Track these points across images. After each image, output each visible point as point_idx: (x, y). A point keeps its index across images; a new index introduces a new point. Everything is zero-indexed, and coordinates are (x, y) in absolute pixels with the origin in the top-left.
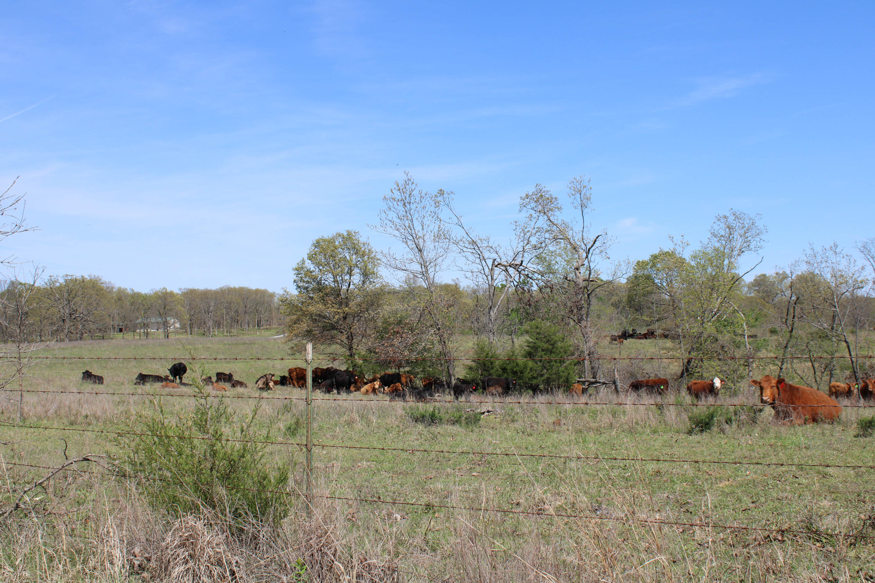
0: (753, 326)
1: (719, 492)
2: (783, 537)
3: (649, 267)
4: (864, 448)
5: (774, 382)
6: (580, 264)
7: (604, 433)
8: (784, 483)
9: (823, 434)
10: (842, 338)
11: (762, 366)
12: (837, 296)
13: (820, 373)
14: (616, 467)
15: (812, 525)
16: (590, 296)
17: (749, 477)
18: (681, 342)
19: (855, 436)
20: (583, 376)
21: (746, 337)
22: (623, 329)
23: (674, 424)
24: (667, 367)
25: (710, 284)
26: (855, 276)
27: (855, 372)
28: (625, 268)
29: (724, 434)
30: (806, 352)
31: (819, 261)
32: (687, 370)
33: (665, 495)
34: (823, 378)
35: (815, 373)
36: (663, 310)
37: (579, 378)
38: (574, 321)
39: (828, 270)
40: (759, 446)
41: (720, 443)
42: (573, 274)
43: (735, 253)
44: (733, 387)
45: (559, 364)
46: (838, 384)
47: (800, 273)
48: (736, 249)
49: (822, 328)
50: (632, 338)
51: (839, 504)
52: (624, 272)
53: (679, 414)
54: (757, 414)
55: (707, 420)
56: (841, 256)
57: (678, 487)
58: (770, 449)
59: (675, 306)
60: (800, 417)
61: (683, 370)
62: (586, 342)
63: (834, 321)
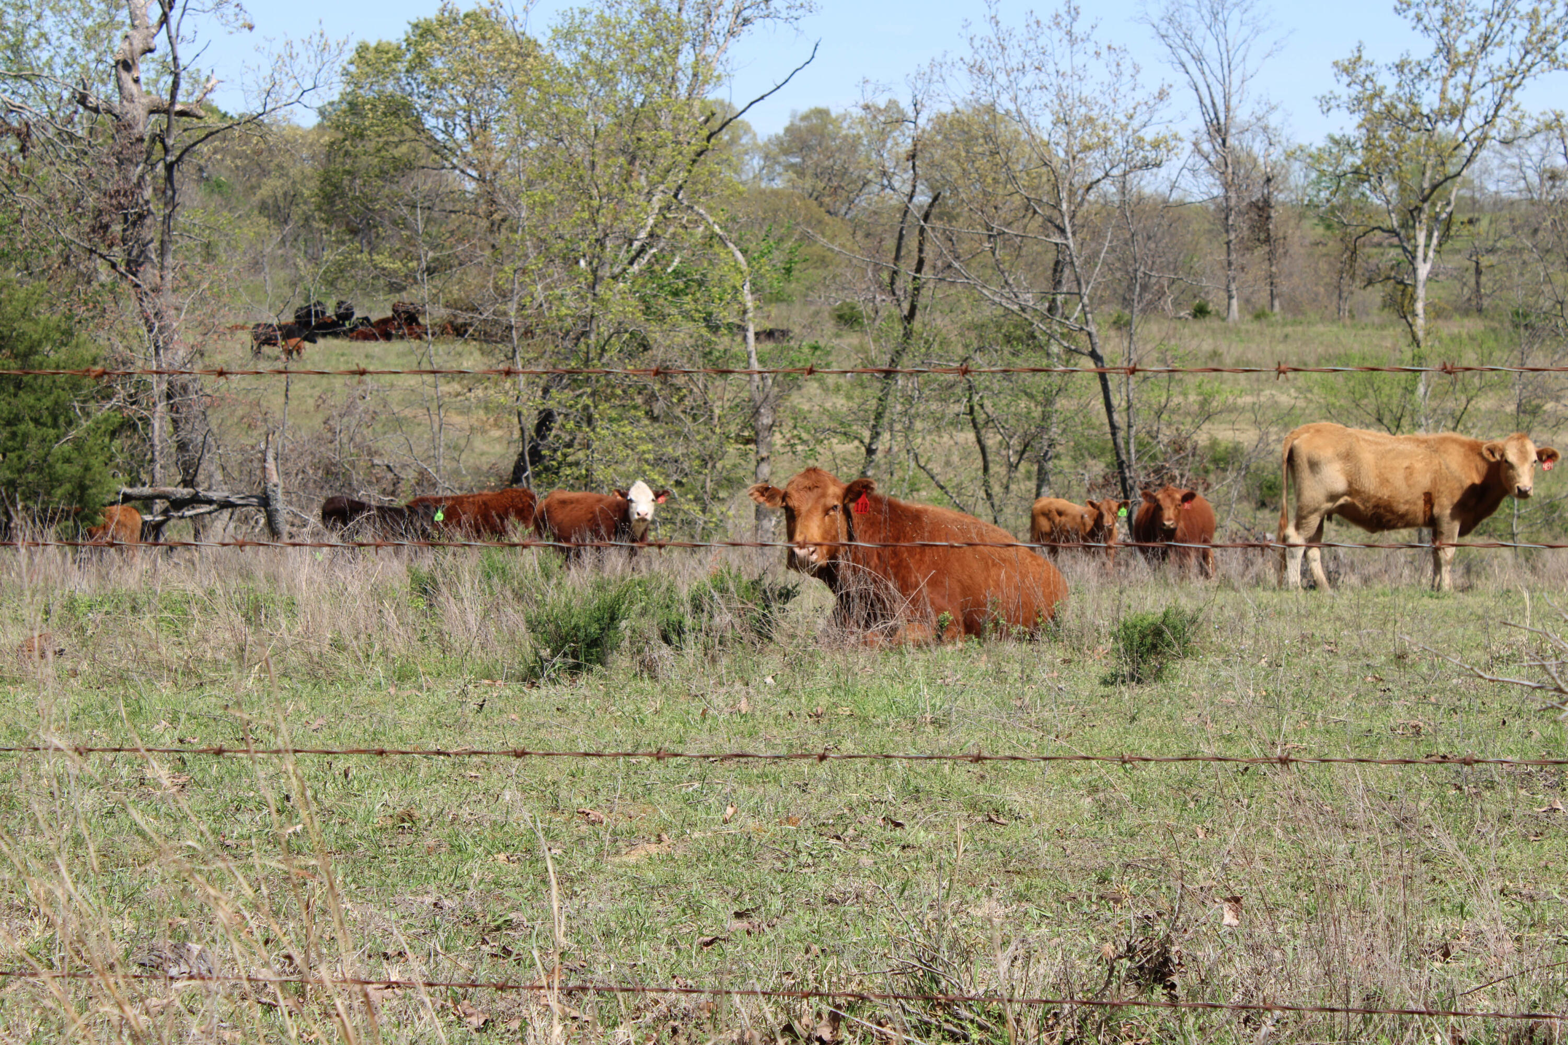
0: (778, 298)
1: (624, 881)
2: (836, 1029)
3: (401, 67)
4: (1133, 719)
5: (834, 493)
6: (138, 45)
7: (213, 682)
8: (853, 845)
9: (999, 675)
10: (1083, 343)
11: (804, 442)
12: (1072, 193)
13: (1003, 471)
14: (251, 805)
15: (938, 983)
16: (176, 175)
17: (733, 828)
18: (514, 351)
19: (1105, 682)
20: (144, 477)
21: (751, 335)
22: (299, 302)
23: (476, 644)
24: (463, 442)
25: (625, 135)
26: (1135, 124)
27: (1121, 464)
28: (313, 68)
29: (653, 678)
30: (958, 390)
31: (1014, 63)
32: (536, 455)
33: (429, 900)
34: (1013, 487)
35: (986, 469)
36: (452, 233)
37: (131, 485)
38: (114, 266)
39: (1045, 100)
40: (776, 718)
41: (638, 710)
42: (112, 85)
43: (721, 24)
44: (700, 515)
45: (52, 432)
46: (1062, 503)
47: (947, 109)
48: (721, 11)
49: (1016, 308)
50: (336, 335)
51: (1035, 912)
52: (308, 84)
53: (491, 610)
54: (775, 606)
55: (594, 629)
56: (1091, 48)
57: (475, 870)
58: (811, 727)
59: (496, 217)
60: (924, 616)
61: (522, 455)
62: (157, 348)
63: (1059, 282)
